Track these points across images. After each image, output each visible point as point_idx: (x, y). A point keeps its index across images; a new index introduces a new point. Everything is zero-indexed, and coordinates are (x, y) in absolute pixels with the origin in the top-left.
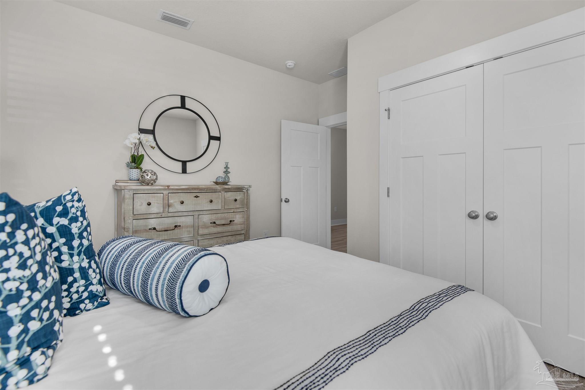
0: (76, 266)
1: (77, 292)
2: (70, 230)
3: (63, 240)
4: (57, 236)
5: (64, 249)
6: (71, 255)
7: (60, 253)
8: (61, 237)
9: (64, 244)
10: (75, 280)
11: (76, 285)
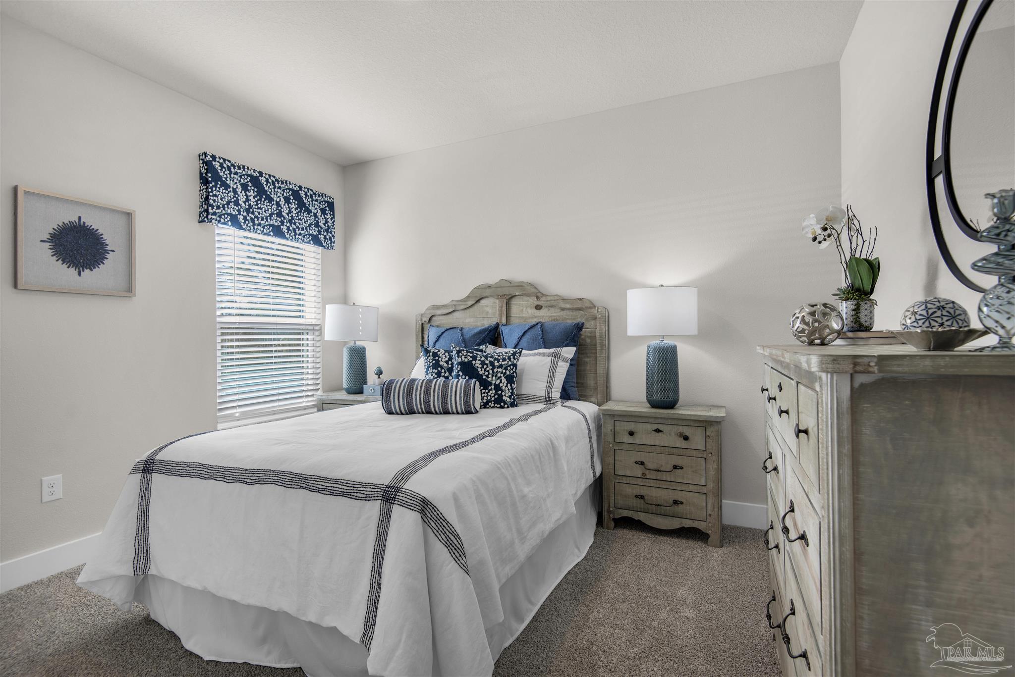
0: (494, 382)
1: (490, 396)
2: (494, 363)
3: (491, 367)
4: (489, 365)
5: (491, 372)
6: (493, 376)
7: (489, 374)
8: (491, 366)
9: (491, 369)
10: (491, 389)
11: (491, 392)
